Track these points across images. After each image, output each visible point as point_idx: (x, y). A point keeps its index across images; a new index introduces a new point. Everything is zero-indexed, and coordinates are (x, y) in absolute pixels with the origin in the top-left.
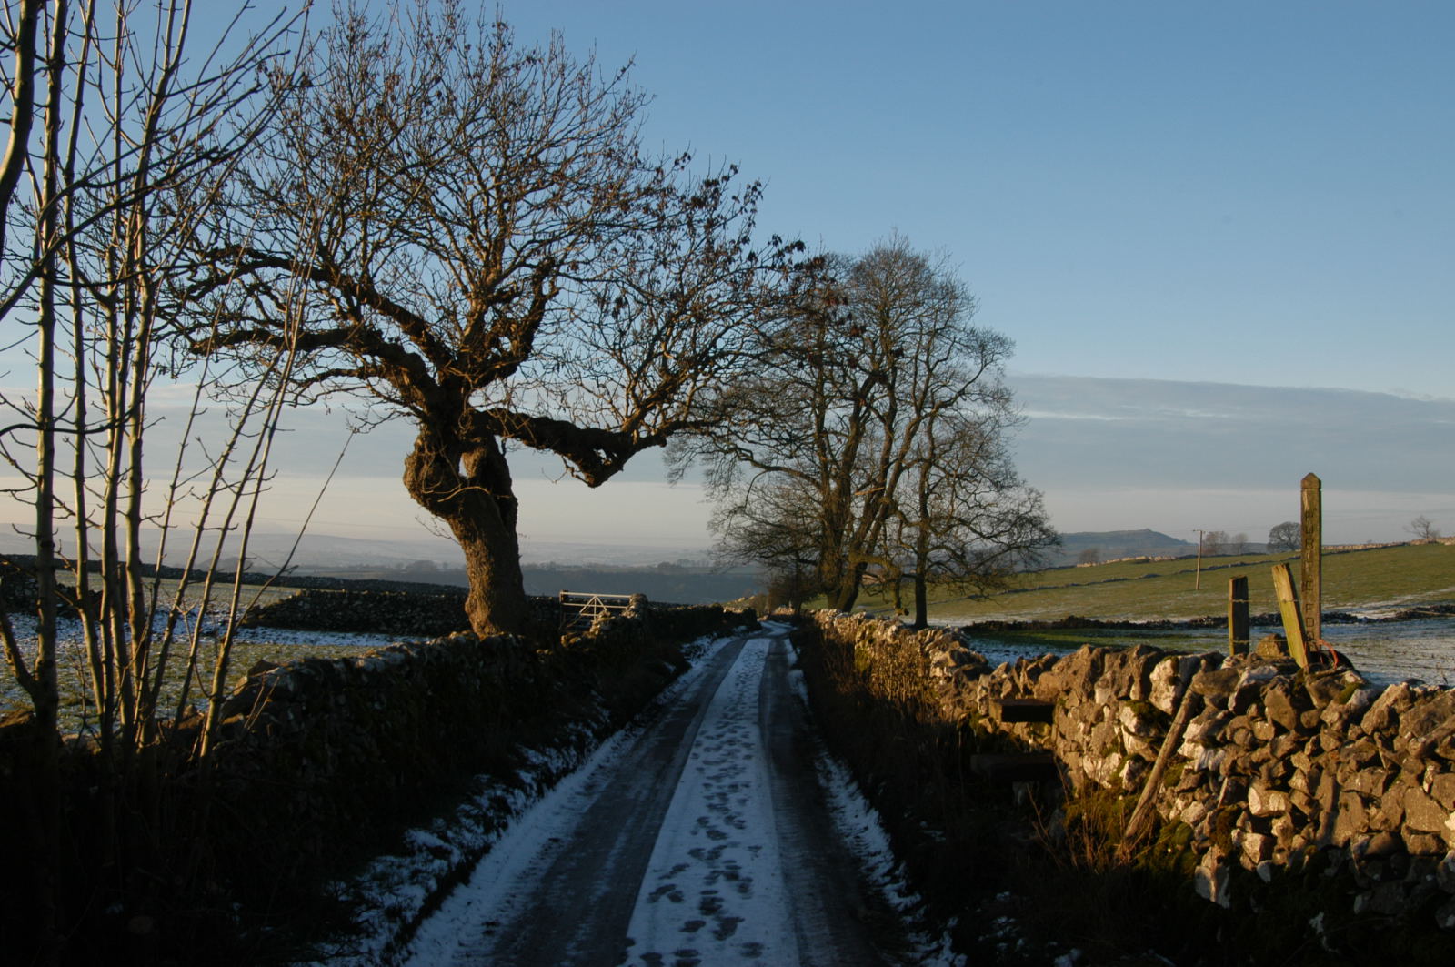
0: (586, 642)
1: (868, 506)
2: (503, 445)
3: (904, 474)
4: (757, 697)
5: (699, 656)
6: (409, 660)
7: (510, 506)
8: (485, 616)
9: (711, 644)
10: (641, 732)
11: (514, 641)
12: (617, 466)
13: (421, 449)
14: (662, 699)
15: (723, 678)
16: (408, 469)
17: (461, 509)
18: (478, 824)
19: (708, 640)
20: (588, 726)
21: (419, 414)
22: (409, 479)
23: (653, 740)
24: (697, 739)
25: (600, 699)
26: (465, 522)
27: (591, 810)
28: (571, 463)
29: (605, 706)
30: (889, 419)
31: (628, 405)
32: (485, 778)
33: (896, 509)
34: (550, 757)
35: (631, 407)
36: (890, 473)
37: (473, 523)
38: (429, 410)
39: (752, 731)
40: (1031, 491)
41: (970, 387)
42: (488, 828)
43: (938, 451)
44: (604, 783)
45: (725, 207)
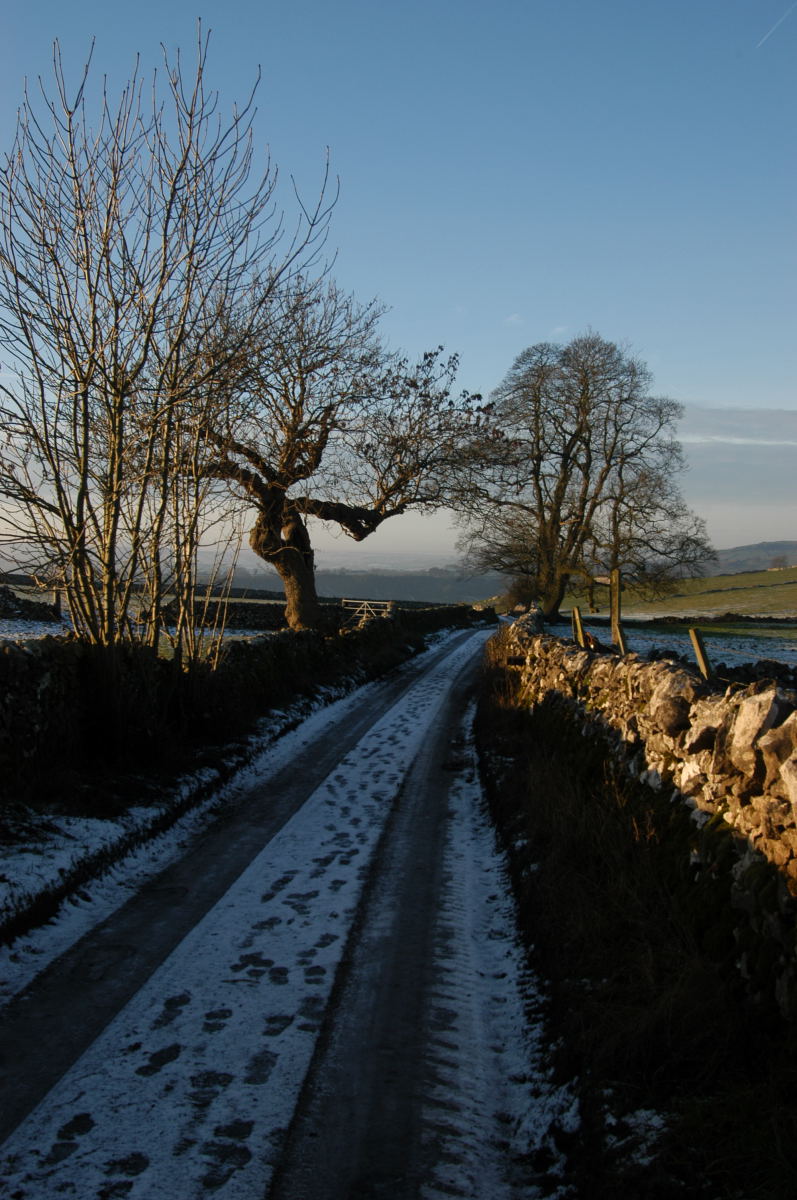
0: (355, 632)
1: (570, 531)
2: (305, 520)
3: (598, 509)
4: (461, 667)
5: (438, 642)
6: (266, 641)
7: (308, 555)
8: (296, 618)
9: (449, 634)
10: (385, 683)
11: (313, 633)
12: (372, 529)
13: (259, 526)
14: (402, 667)
15: (447, 656)
16: (252, 537)
17: (282, 559)
18: (298, 712)
19: (447, 631)
20: (352, 678)
21: (258, 506)
22: (253, 542)
23: (390, 688)
24: (415, 687)
25: (362, 665)
26: (285, 566)
27: (350, 714)
28: (345, 527)
29: (363, 669)
30: (586, 469)
31: (378, 493)
32: (300, 696)
33: (591, 534)
34: (331, 690)
35: (380, 494)
36: (588, 506)
37: (288, 567)
38: (264, 504)
39: (447, 684)
40: (697, 519)
41: (651, 441)
42: (302, 714)
43: (626, 489)
44: (358, 704)
45: (436, 371)
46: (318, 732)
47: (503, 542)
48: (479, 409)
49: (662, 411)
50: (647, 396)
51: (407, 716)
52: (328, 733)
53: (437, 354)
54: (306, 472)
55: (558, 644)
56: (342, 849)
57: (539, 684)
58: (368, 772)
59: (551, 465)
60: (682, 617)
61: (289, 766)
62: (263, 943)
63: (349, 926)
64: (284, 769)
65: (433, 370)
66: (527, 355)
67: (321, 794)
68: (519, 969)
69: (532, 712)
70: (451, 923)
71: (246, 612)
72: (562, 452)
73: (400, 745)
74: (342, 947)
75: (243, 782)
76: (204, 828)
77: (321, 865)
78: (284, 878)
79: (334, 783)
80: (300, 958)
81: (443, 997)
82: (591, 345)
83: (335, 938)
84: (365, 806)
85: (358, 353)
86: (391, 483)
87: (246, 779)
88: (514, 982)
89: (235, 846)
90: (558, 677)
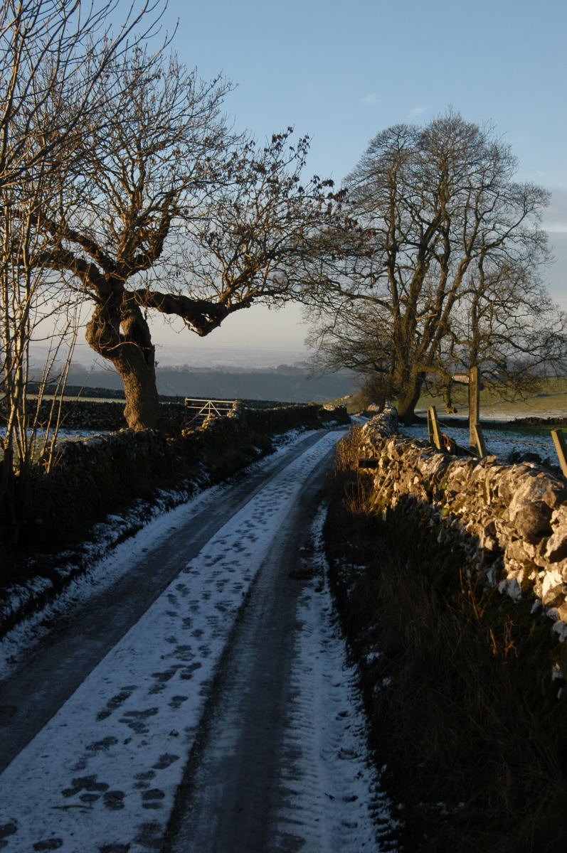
0: (198, 433)
1: (427, 327)
2: (145, 314)
3: (456, 303)
4: (311, 470)
5: (286, 444)
6: (104, 442)
7: (149, 351)
8: (136, 418)
9: (298, 435)
10: (230, 487)
11: (153, 434)
12: (217, 323)
13: (96, 319)
14: (248, 470)
15: (296, 458)
16: (88, 331)
17: (121, 355)
18: (137, 517)
19: (296, 432)
20: (196, 481)
21: (95, 298)
22: (89, 337)
23: (236, 491)
24: (262, 490)
25: (205, 467)
26: (124, 362)
27: (192, 519)
28: (188, 322)
29: (207, 471)
30: (445, 260)
31: (223, 285)
32: (139, 500)
33: (449, 330)
34: (173, 494)
35: (225, 286)
36: (446, 300)
37: (127, 363)
38: (101, 296)
39: (296, 487)
40: (563, 314)
41: (514, 230)
42: (142, 519)
43: (486, 282)
44: (202, 509)
45: (285, 154)
46: (159, 538)
47: (355, 338)
48: (330, 196)
49: (527, 198)
50: (511, 182)
51: (253, 522)
52: (171, 538)
53: (286, 136)
54: (146, 261)
55: (413, 446)
56: (183, 663)
57: (392, 487)
58: (211, 581)
59: (407, 256)
60: (546, 418)
61: (127, 574)
62: (98, 766)
63: (191, 745)
64: (122, 578)
65: (281, 153)
66: (383, 138)
67: (161, 604)
68: (370, 791)
69: (384, 518)
70: (299, 742)
71: (82, 411)
72: (418, 242)
73: (245, 552)
74: (183, 768)
75: (78, 592)
76: (35, 642)
77: (161, 680)
78: (121, 694)
79: (175, 593)
80: (137, 781)
81: (290, 821)
82: (451, 127)
83: (176, 758)
84: (207, 618)
85: (202, 134)
86: (237, 274)
87: (81, 589)
88: (365, 806)
89: (69, 661)
90: (413, 480)
